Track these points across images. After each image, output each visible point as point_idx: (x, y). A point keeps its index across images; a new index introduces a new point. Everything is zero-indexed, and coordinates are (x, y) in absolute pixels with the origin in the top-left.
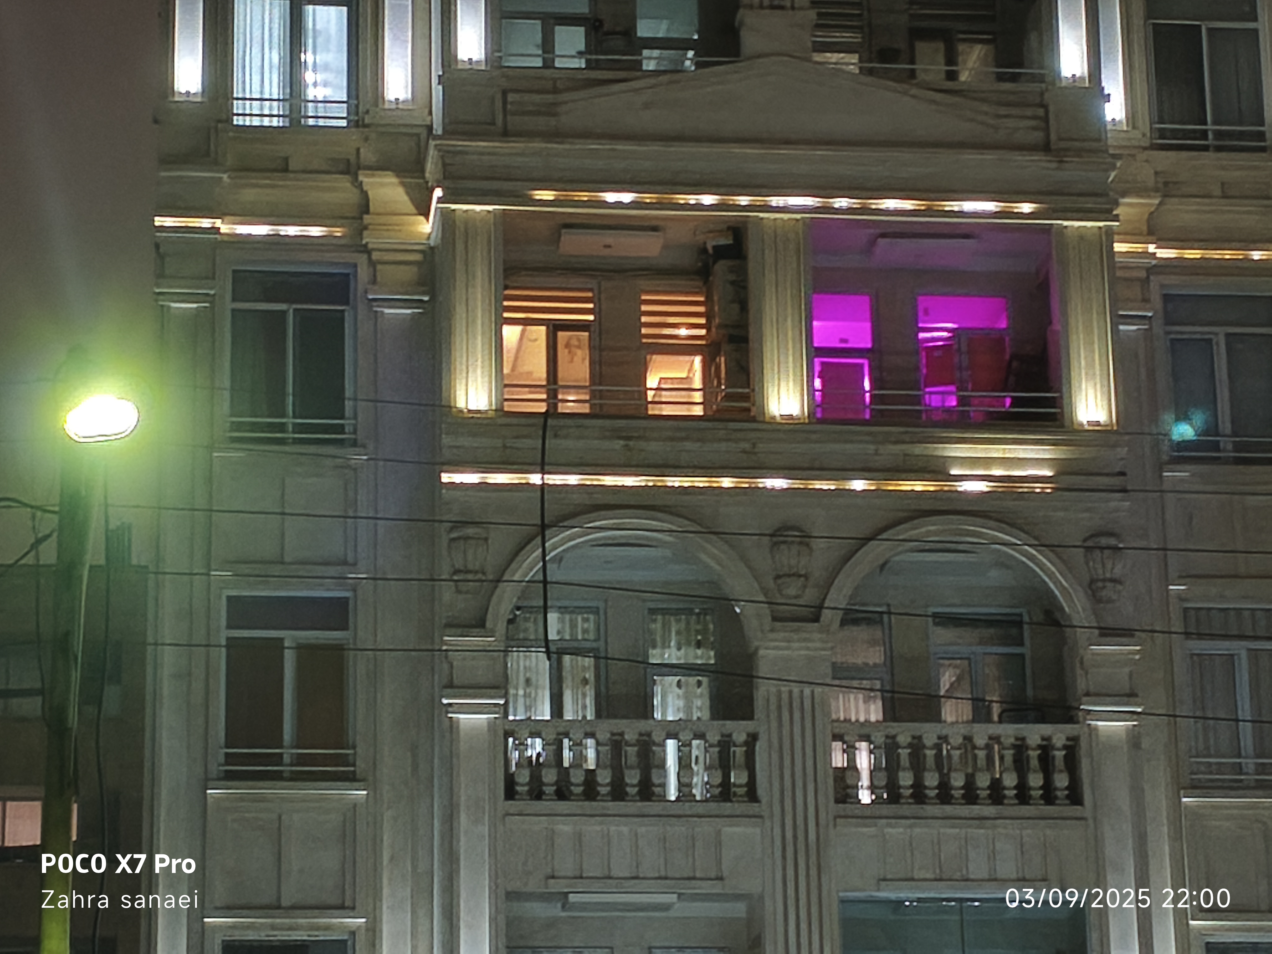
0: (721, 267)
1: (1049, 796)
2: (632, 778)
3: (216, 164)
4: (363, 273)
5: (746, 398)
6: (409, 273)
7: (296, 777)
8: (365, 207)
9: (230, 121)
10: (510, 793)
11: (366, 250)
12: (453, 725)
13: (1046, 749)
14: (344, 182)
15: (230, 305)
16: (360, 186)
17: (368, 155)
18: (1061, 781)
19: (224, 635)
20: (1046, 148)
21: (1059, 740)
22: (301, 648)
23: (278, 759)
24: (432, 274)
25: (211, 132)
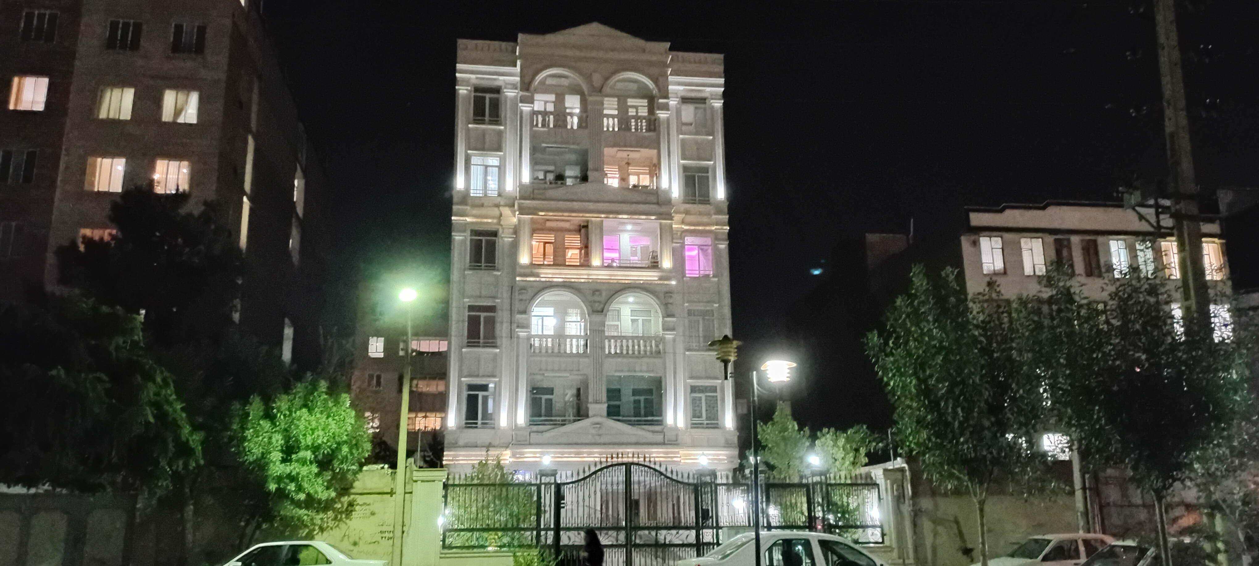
0: (583, 230)
3: (467, 205)
4: (500, 231)
5: (588, 261)
6: (511, 230)
7: (484, 347)
8: (501, 215)
9: (469, 195)
11: (501, 225)
14: (496, 209)
15: (469, 237)
16: (500, 210)
17: (502, 203)
18: (657, 349)
19: (467, 314)
20: (658, 203)
21: (658, 340)
22: (485, 317)
23: (479, 342)
24: (516, 231)
25: (465, 198)
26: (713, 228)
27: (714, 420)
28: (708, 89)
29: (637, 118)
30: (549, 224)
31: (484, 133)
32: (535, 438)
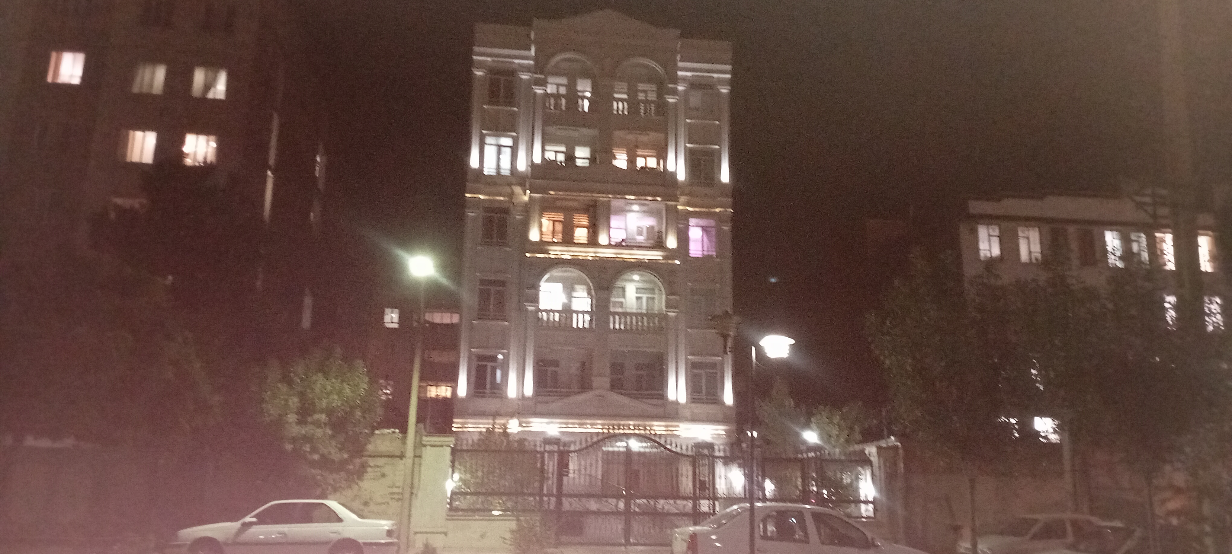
0: (591, 209)
1: (656, 329)
2: (565, 322)
3: (479, 183)
4: (511, 208)
5: (595, 239)
7: (493, 319)
8: (512, 193)
9: (482, 173)
11: (513, 203)
12: (527, 310)
15: (482, 214)
16: (511, 188)
17: (514, 182)
18: (659, 326)
20: (664, 186)
22: (496, 291)
23: (489, 315)
24: (527, 208)
25: (479, 176)
26: (718, 210)
27: (714, 395)
28: (716, 76)
29: (646, 102)
30: (559, 204)
31: (498, 114)
32: (540, 408)
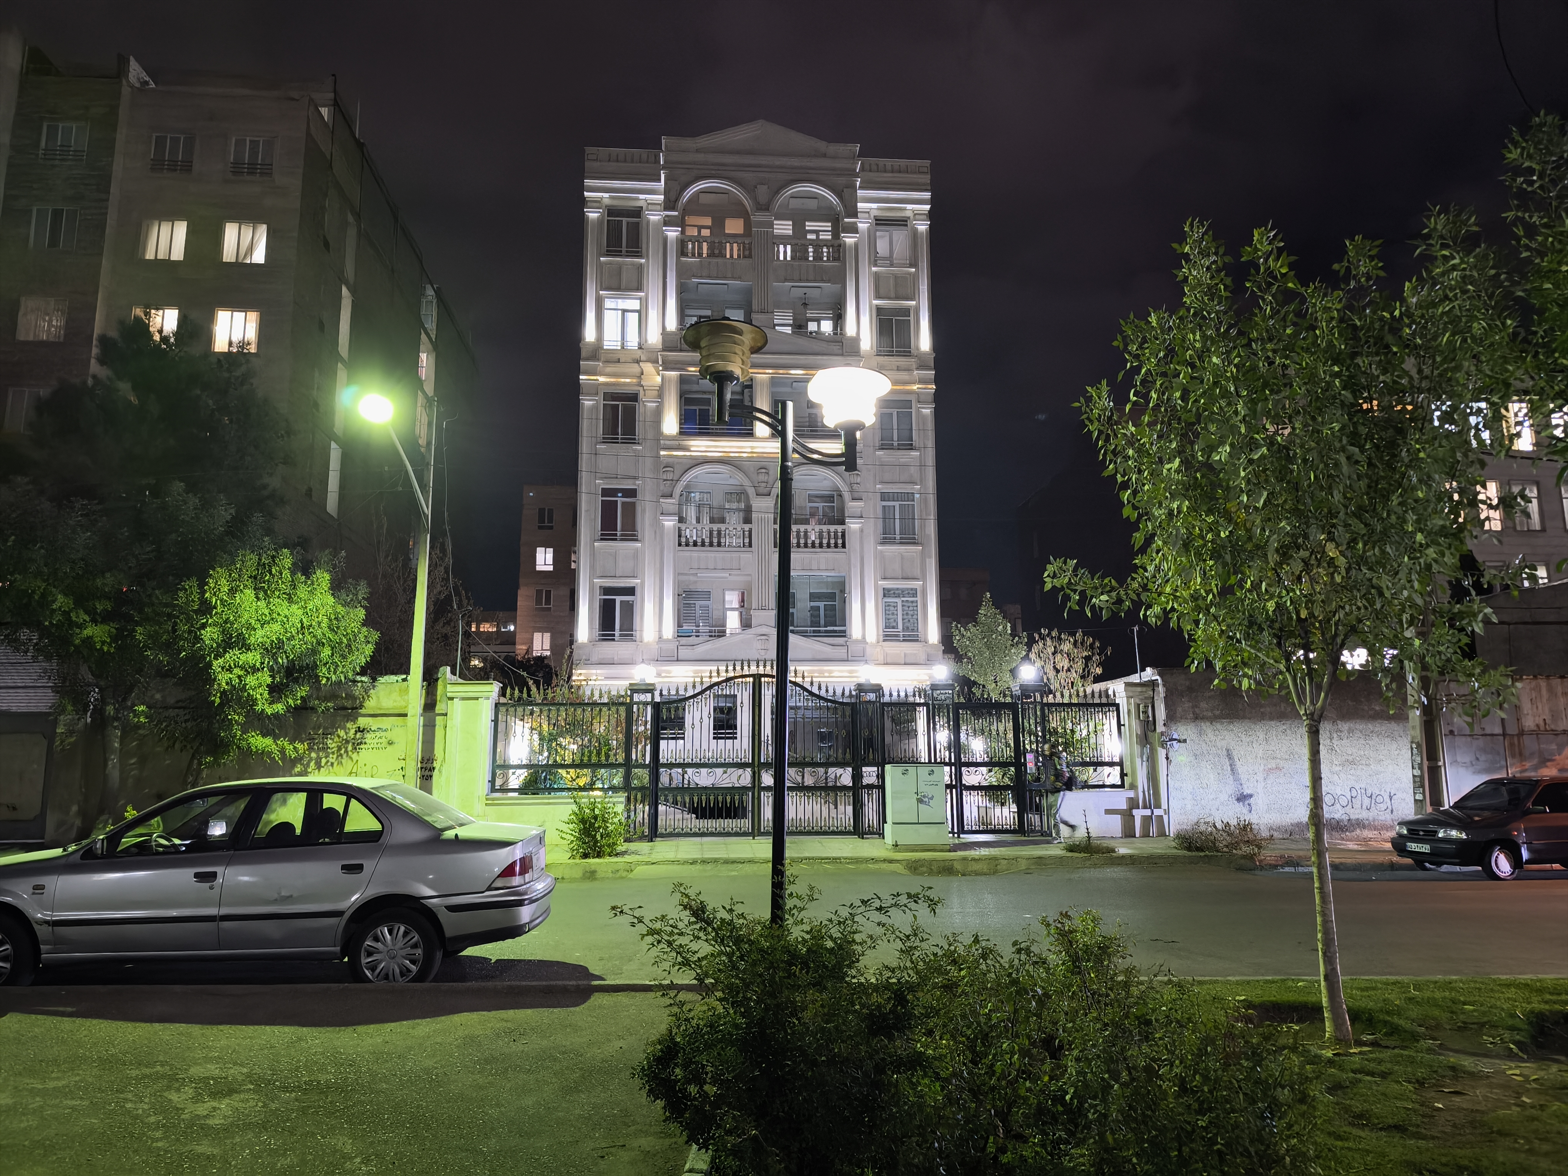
1: (836, 546)
2: (715, 540)
3: (598, 360)
4: (642, 393)
6: (654, 393)
7: (622, 540)
8: (642, 373)
9: (602, 348)
10: (680, 545)
11: (642, 386)
12: (663, 525)
13: (836, 532)
14: (635, 365)
15: (602, 402)
16: (640, 367)
17: (643, 358)
18: (840, 541)
19: (600, 499)
21: (840, 530)
22: (623, 503)
23: (616, 535)
24: (660, 393)
25: (597, 351)
26: (915, 387)
27: (913, 630)
28: (909, 207)
29: (816, 244)
31: (620, 268)
32: (684, 653)
